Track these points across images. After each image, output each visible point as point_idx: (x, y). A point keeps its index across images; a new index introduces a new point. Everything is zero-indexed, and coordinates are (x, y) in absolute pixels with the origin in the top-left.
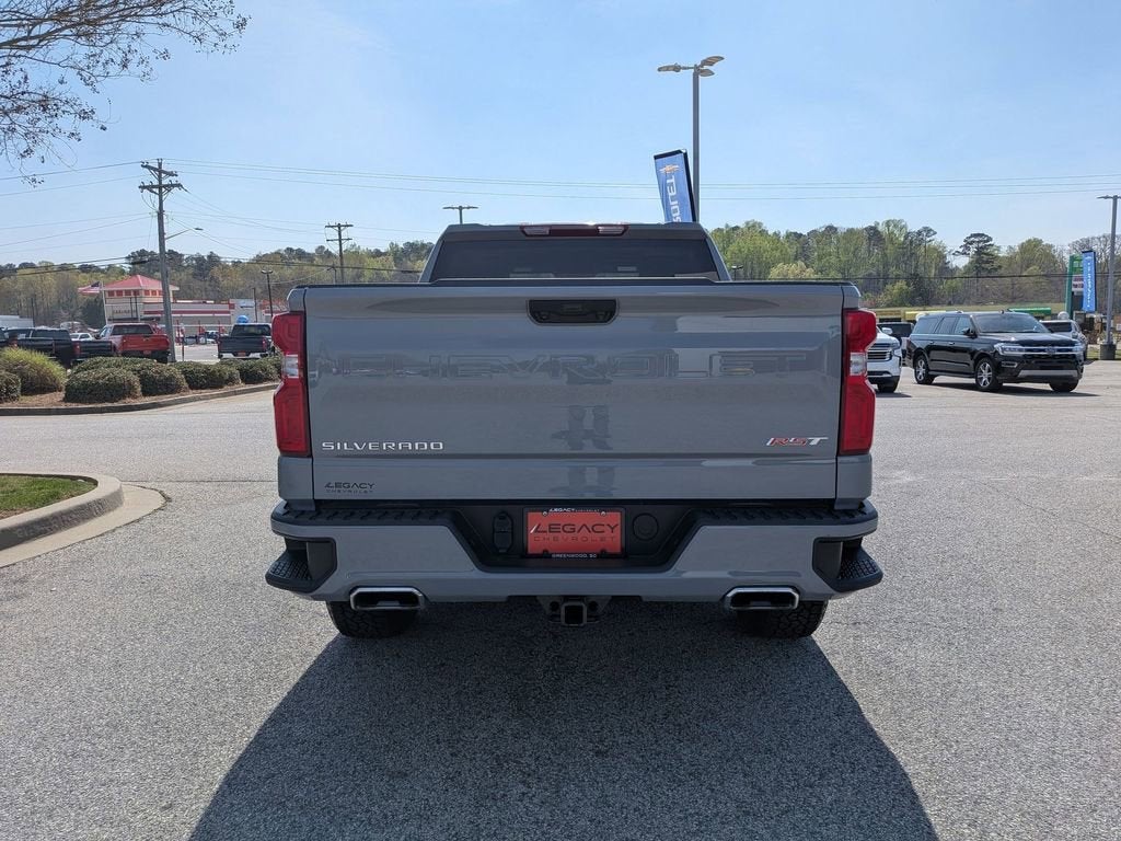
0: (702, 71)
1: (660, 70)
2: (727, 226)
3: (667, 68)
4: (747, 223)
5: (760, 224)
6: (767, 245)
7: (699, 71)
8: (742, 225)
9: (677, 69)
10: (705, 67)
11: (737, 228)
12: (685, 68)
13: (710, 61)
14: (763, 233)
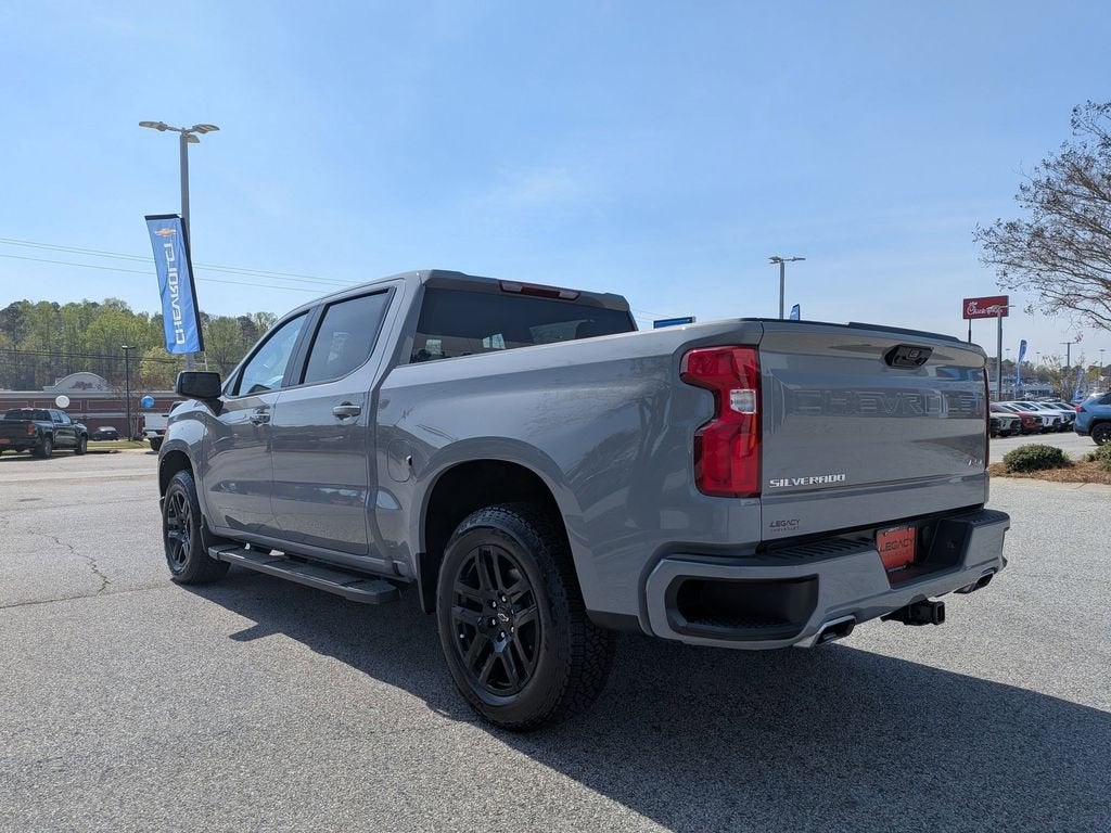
0: (189, 136)
1: (142, 124)
2: (85, 301)
3: (151, 125)
4: (107, 301)
5: (123, 303)
6: (134, 326)
7: (186, 138)
8: (100, 301)
9: (162, 127)
10: (196, 133)
11: (95, 305)
12: (171, 129)
13: (202, 129)
14: (127, 313)
